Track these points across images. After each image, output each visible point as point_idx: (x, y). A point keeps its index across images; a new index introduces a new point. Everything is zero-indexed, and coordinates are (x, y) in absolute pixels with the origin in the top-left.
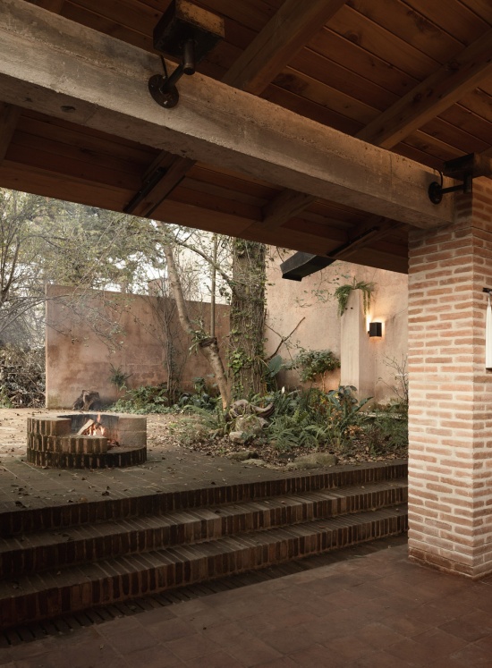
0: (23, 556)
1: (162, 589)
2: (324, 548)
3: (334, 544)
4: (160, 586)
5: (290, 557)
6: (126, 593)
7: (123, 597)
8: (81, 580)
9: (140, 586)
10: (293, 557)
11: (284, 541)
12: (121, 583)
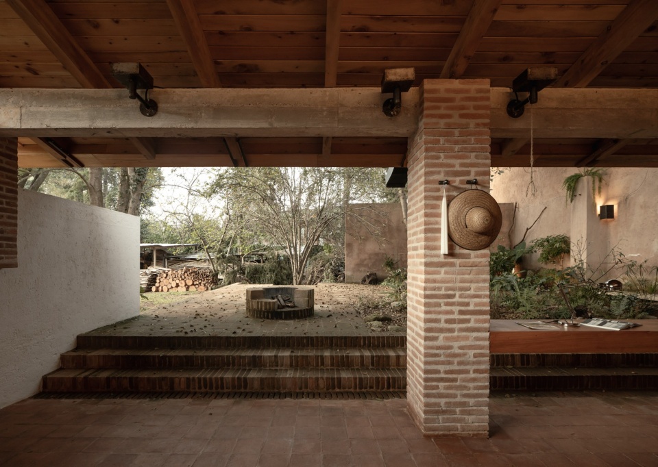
0: (167, 359)
1: (229, 390)
2: (361, 388)
3: (371, 387)
4: (227, 388)
5: (328, 389)
6: (206, 388)
7: (203, 390)
8: (181, 376)
9: (214, 386)
10: (330, 390)
11: (322, 378)
12: (202, 381)
